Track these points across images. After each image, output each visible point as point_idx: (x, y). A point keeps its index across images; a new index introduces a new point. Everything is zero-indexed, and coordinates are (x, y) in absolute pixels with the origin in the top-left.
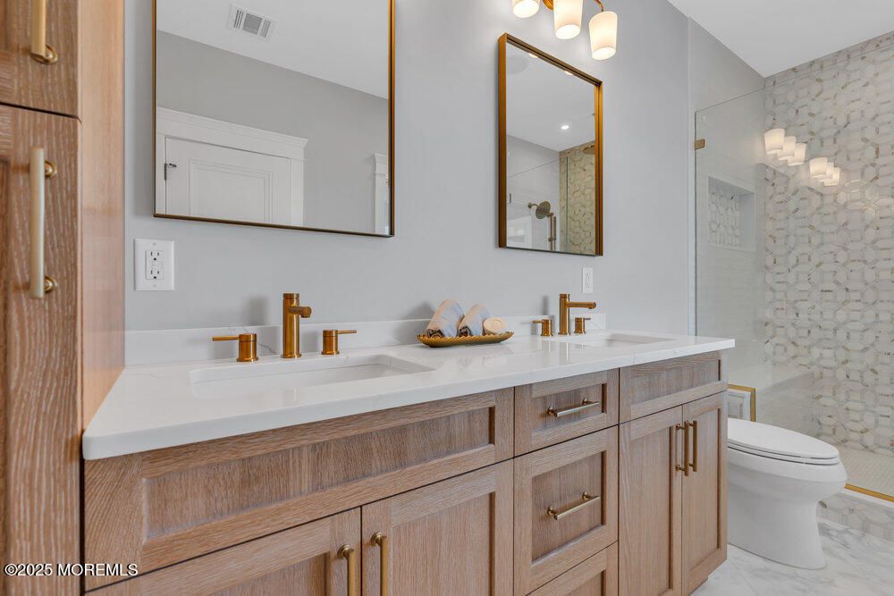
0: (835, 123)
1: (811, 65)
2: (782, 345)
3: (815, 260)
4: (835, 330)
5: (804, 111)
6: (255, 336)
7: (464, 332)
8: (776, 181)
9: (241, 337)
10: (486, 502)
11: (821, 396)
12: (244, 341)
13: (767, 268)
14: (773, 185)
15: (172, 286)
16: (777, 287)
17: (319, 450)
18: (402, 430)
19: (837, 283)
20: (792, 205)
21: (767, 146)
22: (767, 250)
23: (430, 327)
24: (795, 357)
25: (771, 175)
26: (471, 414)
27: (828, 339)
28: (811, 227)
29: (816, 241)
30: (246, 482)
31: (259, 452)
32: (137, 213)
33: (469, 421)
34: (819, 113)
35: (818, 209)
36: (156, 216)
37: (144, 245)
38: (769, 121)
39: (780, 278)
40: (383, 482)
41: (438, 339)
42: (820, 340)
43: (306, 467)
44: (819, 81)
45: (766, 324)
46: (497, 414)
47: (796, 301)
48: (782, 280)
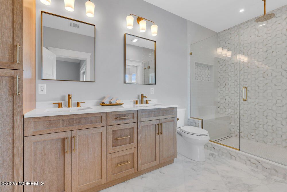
0: (234, 46)
1: (229, 29)
2: (222, 108)
3: (230, 84)
4: (234, 104)
5: (227, 42)
6: (62, 103)
7: (110, 103)
8: (220, 62)
9: (59, 103)
10: (100, 134)
11: (231, 123)
12: (59, 104)
13: (218, 87)
14: (220, 63)
15: (46, 93)
16: (221, 92)
17: (63, 120)
18: (80, 118)
19: (235, 91)
20: (224, 69)
21: (218, 52)
22: (218, 82)
23: (102, 102)
24: (225, 112)
25: (219, 60)
26: (96, 117)
27: (233, 107)
28: (229, 75)
29: (230, 79)
30: (50, 124)
31: (52, 120)
32: (39, 79)
33: (96, 118)
34: (230, 43)
35: (230, 70)
36: (42, 79)
37: (40, 85)
38: (219, 45)
39: (222, 89)
40: (76, 127)
41: (103, 104)
42: (231, 107)
43: (61, 123)
44: (230, 34)
45: (218, 103)
46: (102, 117)
47: (225, 96)
48: (222, 90)
